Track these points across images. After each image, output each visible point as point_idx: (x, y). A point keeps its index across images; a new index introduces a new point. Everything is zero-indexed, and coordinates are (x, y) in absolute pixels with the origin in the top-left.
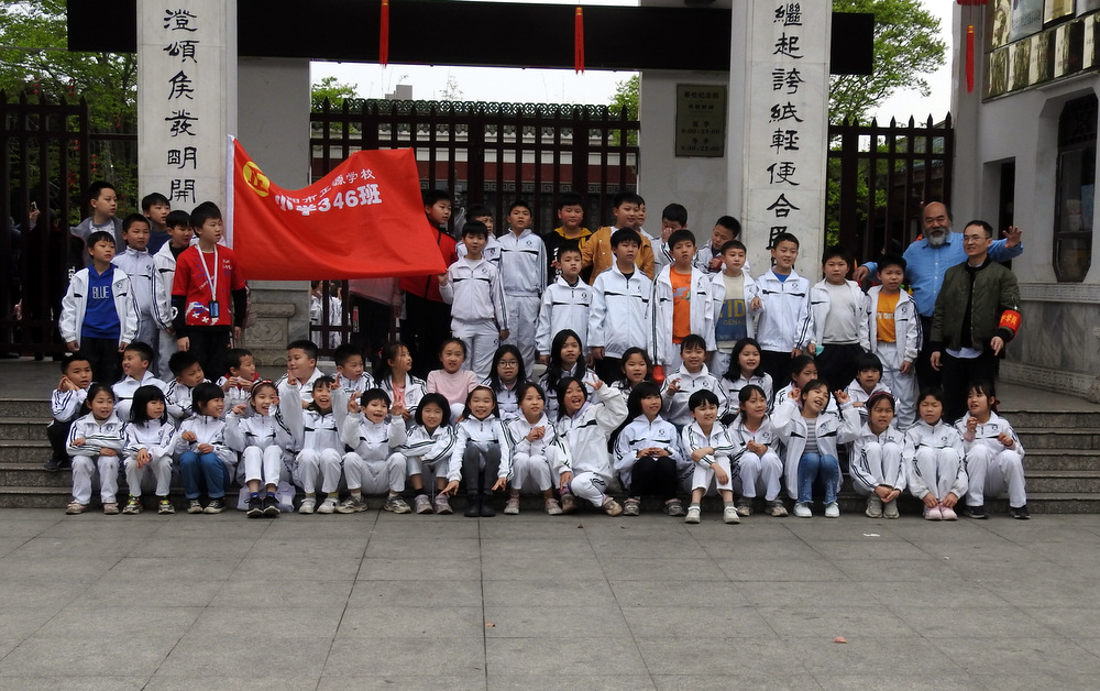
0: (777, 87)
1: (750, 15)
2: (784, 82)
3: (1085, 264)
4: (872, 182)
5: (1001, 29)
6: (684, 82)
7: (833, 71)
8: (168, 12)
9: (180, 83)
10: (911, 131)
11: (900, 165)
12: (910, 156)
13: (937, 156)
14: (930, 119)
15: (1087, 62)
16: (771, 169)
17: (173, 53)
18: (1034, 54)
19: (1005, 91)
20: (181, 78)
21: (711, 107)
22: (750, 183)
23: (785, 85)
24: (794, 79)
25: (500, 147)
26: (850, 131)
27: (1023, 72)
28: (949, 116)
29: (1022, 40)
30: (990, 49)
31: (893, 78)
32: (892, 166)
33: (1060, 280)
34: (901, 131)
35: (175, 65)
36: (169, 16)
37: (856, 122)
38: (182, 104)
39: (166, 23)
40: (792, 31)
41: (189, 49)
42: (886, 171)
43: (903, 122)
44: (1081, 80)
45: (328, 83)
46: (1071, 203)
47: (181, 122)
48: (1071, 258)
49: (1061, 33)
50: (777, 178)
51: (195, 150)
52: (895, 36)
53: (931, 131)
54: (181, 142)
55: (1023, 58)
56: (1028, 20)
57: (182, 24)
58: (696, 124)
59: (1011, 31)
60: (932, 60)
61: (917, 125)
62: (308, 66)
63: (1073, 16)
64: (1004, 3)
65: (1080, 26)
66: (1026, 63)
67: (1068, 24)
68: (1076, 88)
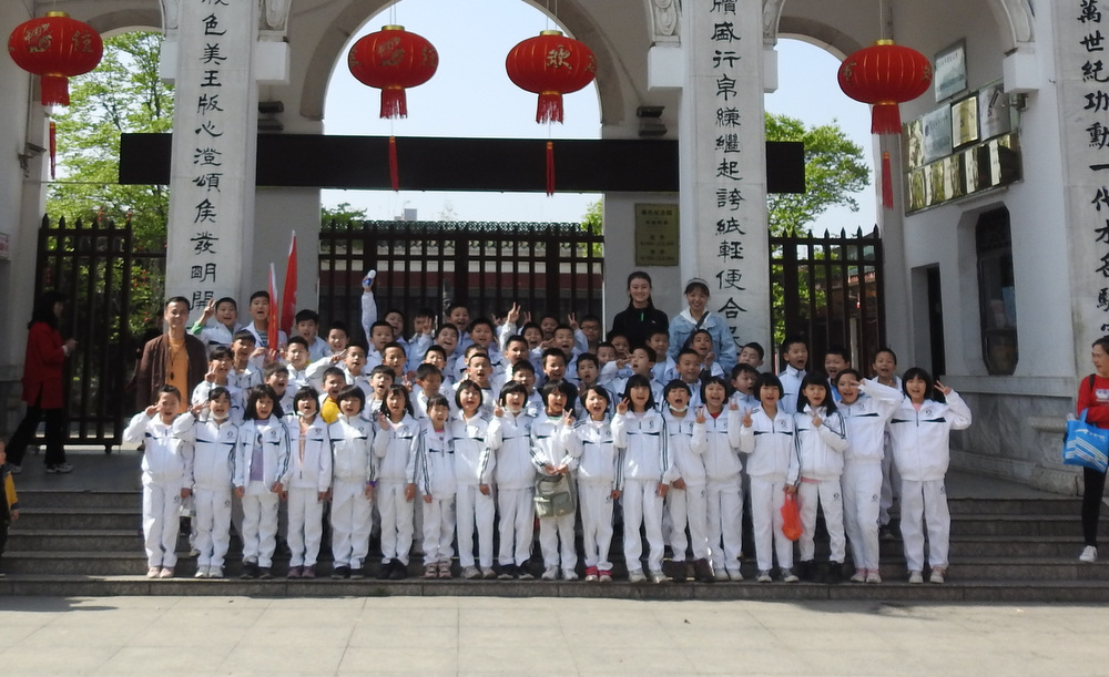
0: (721, 204)
1: (695, 144)
2: (727, 201)
3: (1013, 359)
4: (812, 284)
5: (915, 155)
6: (640, 202)
7: (772, 188)
8: (198, 150)
9: (205, 209)
10: (842, 241)
13: (869, 262)
14: (859, 231)
15: (995, 180)
16: (719, 276)
17: (200, 184)
18: (948, 174)
19: (924, 206)
20: (206, 205)
24: (735, 198)
25: (482, 259)
26: (789, 241)
27: (939, 190)
28: (876, 227)
29: (933, 162)
30: (908, 170)
31: (826, 197)
32: (828, 272)
33: (991, 373)
34: (834, 241)
35: (202, 194)
36: (198, 153)
37: (794, 234)
38: (206, 227)
39: (196, 159)
40: (731, 157)
41: (214, 181)
43: (835, 233)
44: (992, 195)
46: (995, 303)
47: (204, 242)
48: (999, 352)
49: (969, 155)
50: (725, 284)
51: (214, 265)
52: (825, 162)
53: (860, 241)
54: (203, 259)
55: (938, 178)
56: (938, 145)
57: (209, 160)
58: (652, 237)
59: (924, 154)
60: (858, 181)
61: (848, 236)
62: (318, 194)
63: (978, 141)
64: (917, 131)
65: (986, 149)
66: (940, 180)
67: (975, 147)
68: (988, 202)
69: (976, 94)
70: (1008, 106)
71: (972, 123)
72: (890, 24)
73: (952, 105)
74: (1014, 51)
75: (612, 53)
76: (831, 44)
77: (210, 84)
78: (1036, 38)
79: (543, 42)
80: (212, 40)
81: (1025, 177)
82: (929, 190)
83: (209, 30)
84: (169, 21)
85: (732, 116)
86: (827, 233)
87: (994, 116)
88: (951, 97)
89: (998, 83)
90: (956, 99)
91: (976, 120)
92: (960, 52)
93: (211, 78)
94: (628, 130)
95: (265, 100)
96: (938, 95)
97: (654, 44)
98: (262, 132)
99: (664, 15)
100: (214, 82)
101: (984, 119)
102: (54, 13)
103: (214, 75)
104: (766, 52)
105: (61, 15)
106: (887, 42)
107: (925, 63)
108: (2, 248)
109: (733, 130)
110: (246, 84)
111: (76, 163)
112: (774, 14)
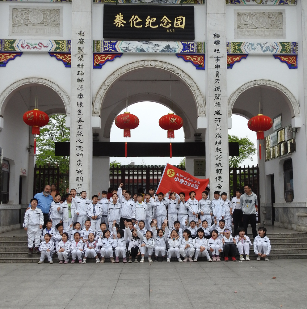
1: (209, 143)
2: (218, 158)
3: (292, 198)
4: (240, 180)
5: (268, 145)
6: (195, 159)
7: (230, 155)
8: (77, 146)
9: (79, 162)
10: (249, 168)
11: (247, 176)
12: (249, 174)
13: (255, 174)
14: (253, 166)
15: (289, 151)
16: (216, 178)
17: (78, 156)
18: (276, 150)
19: (270, 159)
24: (220, 157)
25: (153, 175)
26: (234, 169)
27: (274, 154)
28: (257, 165)
29: (273, 147)
30: (266, 149)
31: (244, 157)
33: (287, 202)
34: (247, 169)
35: (78, 158)
37: (236, 167)
38: (80, 167)
40: (219, 147)
41: (82, 155)
42: (244, 178)
43: (247, 167)
44: (288, 155)
45: (115, 162)
46: (288, 184)
47: (79, 171)
48: (289, 196)
49: (282, 145)
50: (218, 180)
51: (82, 177)
52: (244, 147)
53: (253, 168)
54: (79, 175)
55: (274, 151)
56: (274, 142)
57: (80, 149)
58: (198, 168)
59: (270, 145)
60: (253, 152)
61: (250, 167)
62: (109, 158)
63: (285, 141)
64: (269, 139)
65: (287, 143)
66: (274, 152)
67: (284, 143)
68: (287, 157)
69: (284, 128)
70: (293, 131)
71: (283, 136)
72: (262, 110)
73: (278, 132)
74: (294, 117)
75: (187, 119)
76: (246, 116)
77: (80, 129)
78: (300, 113)
79: (169, 116)
80: (80, 117)
81: (296, 151)
82: (271, 155)
83: (79, 114)
84: (68, 112)
85: (220, 136)
86: (244, 166)
87: (289, 134)
88: (278, 129)
89: (290, 125)
90: (279, 130)
91: (284, 136)
92: (280, 117)
93: (80, 127)
94: (192, 140)
95: (94, 133)
96: (274, 129)
97: (199, 117)
98: (94, 142)
99: (202, 108)
100: (80, 128)
101: (286, 135)
102: (35, 109)
103: (80, 126)
104: (228, 118)
105: (37, 110)
106: (261, 115)
107: (271, 120)
108: (24, 173)
109: (220, 139)
110: (89, 129)
111: (42, 150)
112: (231, 108)
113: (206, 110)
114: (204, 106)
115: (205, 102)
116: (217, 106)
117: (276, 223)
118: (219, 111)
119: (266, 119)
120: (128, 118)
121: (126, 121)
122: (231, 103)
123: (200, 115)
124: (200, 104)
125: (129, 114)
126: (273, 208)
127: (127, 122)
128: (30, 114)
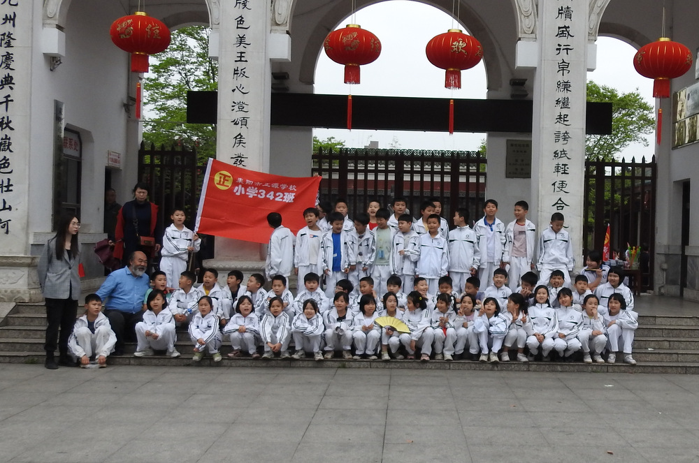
0: (557, 140)
1: (542, 103)
2: (561, 138)
4: (613, 191)
5: (681, 111)
6: (510, 138)
8: (234, 102)
9: (239, 139)
10: (633, 164)
11: (628, 183)
12: (633, 178)
13: (648, 178)
14: (644, 159)
16: (554, 184)
17: (236, 124)
19: (683, 143)
20: (239, 137)
21: (525, 152)
22: (542, 192)
23: (561, 140)
24: (566, 137)
25: (412, 173)
26: (600, 164)
27: (692, 134)
28: (654, 157)
30: (675, 121)
31: (628, 137)
32: (623, 183)
34: (629, 165)
35: (237, 130)
36: (234, 104)
37: (608, 160)
38: (240, 150)
39: (233, 108)
40: (564, 111)
41: (244, 122)
42: (620, 186)
45: (330, 140)
47: (238, 160)
50: (557, 189)
52: (629, 115)
53: (643, 165)
55: (692, 127)
56: (695, 105)
57: (241, 109)
58: (517, 161)
59: (686, 113)
60: (649, 127)
61: (636, 162)
62: (311, 131)
64: (683, 97)
76: (633, 40)
77: (241, 61)
79: (450, 36)
80: (241, 32)
82: (687, 134)
83: (239, 26)
84: (214, 21)
85: (566, 86)
86: (624, 159)
93: (241, 57)
94: (504, 93)
95: (277, 71)
96: (697, 75)
97: (520, 39)
98: (274, 92)
99: (527, 20)
100: (243, 59)
102: (139, 13)
103: (243, 55)
104: (589, 46)
105: (143, 14)
106: (666, 39)
107: (688, 53)
108: (116, 161)
109: (566, 95)
110: (264, 61)
111: (162, 109)
112: (596, 21)
113: (537, 23)
114: (532, 14)
115: (537, 6)
116: (564, 16)
117: (688, 293)
118: (568, 27)
119: (677, 51)
120: (355, 39)
121: (350, 45)
122: (596, 10)
123: (523, 35)
124: (523, 9)
125: (358, 30)
126: (684, 258)
127: (351, 48)
128: (125, 24)
